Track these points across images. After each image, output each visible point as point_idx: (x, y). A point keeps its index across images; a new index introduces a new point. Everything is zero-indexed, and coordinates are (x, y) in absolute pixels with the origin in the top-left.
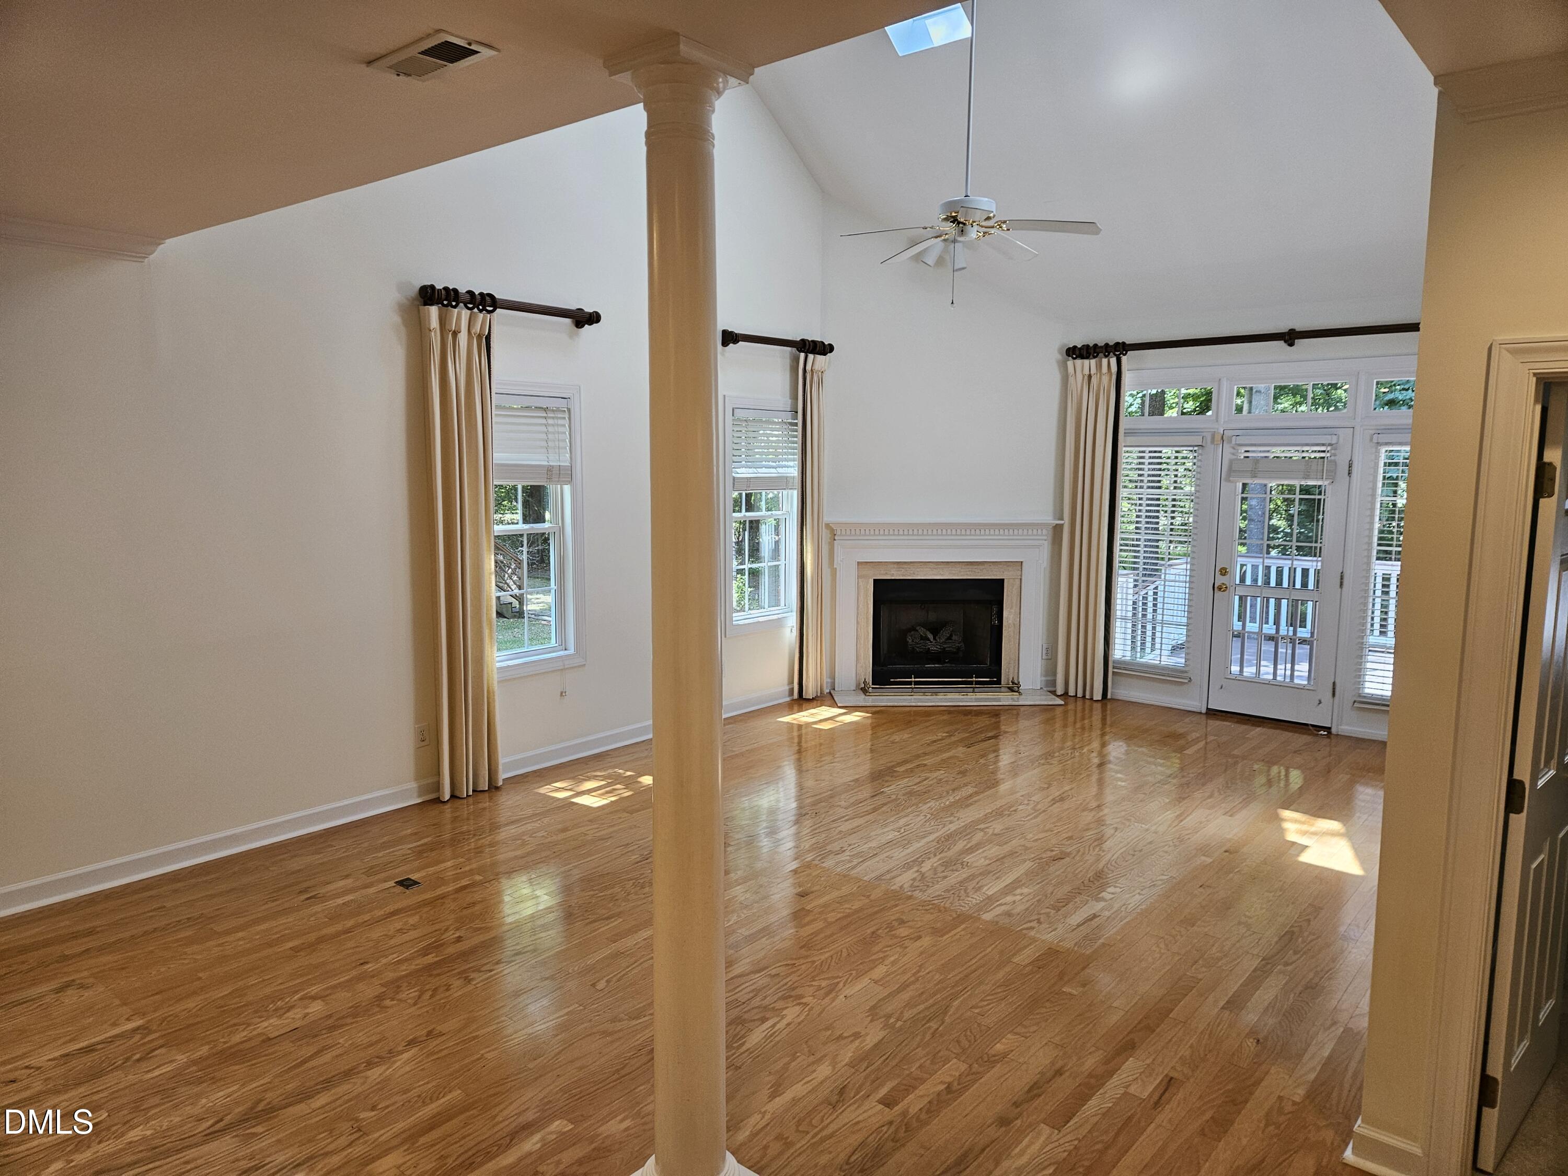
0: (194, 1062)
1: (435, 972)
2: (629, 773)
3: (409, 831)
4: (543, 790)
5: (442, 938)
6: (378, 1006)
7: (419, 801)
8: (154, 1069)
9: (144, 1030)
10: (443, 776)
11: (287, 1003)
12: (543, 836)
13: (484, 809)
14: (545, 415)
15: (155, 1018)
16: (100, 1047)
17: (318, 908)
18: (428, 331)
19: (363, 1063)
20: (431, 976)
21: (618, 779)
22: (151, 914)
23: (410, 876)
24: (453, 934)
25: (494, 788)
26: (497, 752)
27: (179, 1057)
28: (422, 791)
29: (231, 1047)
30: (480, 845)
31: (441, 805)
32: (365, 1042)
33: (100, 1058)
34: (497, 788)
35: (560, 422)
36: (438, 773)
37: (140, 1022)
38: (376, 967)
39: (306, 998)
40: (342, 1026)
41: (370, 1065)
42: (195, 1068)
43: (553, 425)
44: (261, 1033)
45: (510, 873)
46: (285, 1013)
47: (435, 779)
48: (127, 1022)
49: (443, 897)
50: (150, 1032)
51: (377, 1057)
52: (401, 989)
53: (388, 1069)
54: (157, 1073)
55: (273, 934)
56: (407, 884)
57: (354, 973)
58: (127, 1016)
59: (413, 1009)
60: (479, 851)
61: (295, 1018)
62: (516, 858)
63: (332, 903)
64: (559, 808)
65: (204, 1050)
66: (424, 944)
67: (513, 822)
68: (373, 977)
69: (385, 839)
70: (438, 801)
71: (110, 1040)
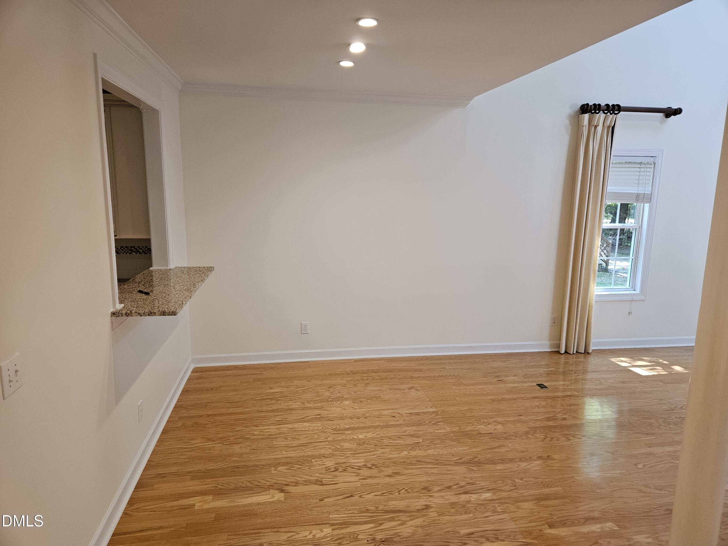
0: (453, 432)
1: (553, 430)
2: (665, 362)
3: (544, 363)
4: (613, 360)
5: (557, 416)
6: (526, 436)
7: (550, 350)
8: (438, 429)
9: (436, 413)
10: (562, 341)
11: (488, 421)
12: (611, 383)
13: (581, 361)
14: (640, 166)
15: (440, 410)
16: (421, 414)
17: (502, 385)
18: (582, 126)
19: (518, 458)
20: (550, 431)
21: (659, 364)
22: (441, 369)
23: (544, 384)
24: (562, 416)
25: (586, 352)
26: (591, 335)
27: (447, 428)
28: (551, 346)
29: (466, 431)
30: (578, 378)
31: (560, 354)
32: (519, 449)
33: (421, 418)
34: (588, 353)
35: (648, 170)
36: (560, 339)
37: (435, 410)
38: (525, 419)
39: (496, 422)
40: (509, 439)
41: (521, 460)
42: (452, 435)
43: (644, 172)
44: (478, 430)
45: (592, 396)
46: (487, 425)
47: (558, 342)
48: (430, 408)
49: (558, 397)
50: (438, 415)
51: (524, 458)
52: (536, 432)
53: (528, 465)
54: (439, 431)
55: (485, 391)
56: (541, 386)
57: (516, 418)
58: (431, 406)
59: (542, 443)
60: (576, 381)
61: (490, 428)
62: (596, 389)
63: (508, 385)
64: (622, 370)
65: (456, 429)
66: (547, 416)
67: (595, 372)
68: (524, 422)
69: (533, 364)
70: (558, 352)
71: (424, 413)
